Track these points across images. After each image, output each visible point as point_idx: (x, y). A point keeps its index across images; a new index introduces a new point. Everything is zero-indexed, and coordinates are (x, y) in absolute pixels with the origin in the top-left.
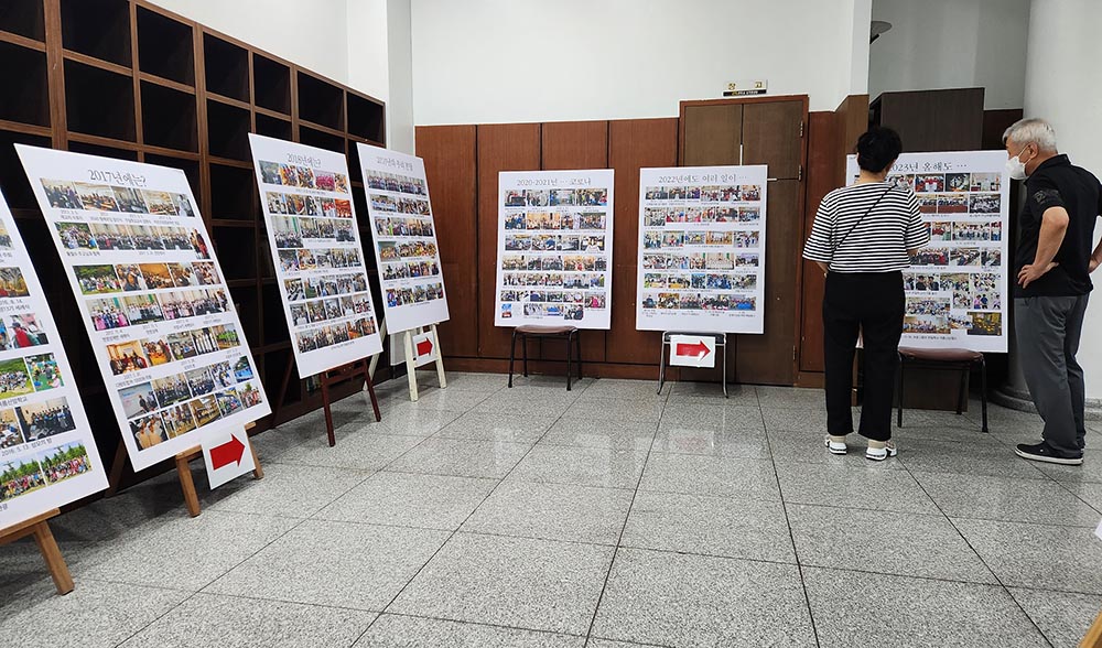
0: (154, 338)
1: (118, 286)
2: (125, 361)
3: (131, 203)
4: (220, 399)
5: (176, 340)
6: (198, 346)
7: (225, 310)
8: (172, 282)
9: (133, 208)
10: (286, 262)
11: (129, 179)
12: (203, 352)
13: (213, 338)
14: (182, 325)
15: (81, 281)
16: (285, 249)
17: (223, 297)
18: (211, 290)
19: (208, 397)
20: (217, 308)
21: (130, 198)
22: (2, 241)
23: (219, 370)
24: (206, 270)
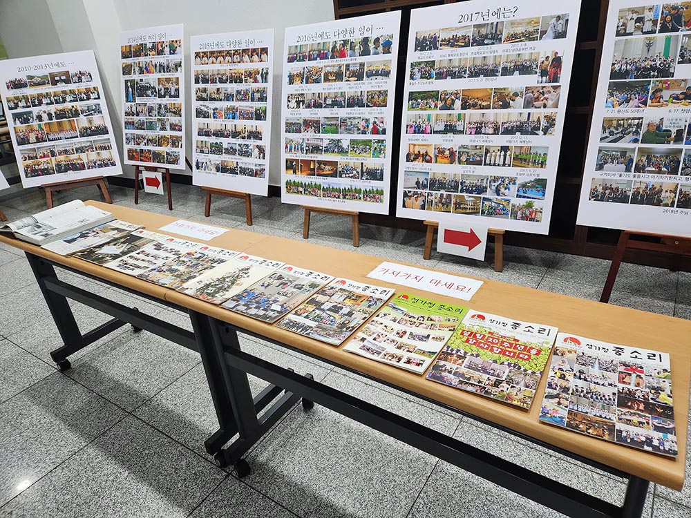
1: (436, 106)
3: (486, 37)
4: (486, 203)
5: (467, 150)
6: (488, 158)
7: (545, 134)
8: (490, 105)
9: (486, 42)
10: (620, 96)
11: (498, 14)
12: (490, 165)
13: (510, 155)
14: (480, 140)
15: (410, 102)
16: (627, 80)
17: (551, 121)
18: (538, 113)
19: (474, 197)
20: (534, 131)
21: (489, 32)
22: (387, 74)
23: (500, 182)
24: (543, 93)
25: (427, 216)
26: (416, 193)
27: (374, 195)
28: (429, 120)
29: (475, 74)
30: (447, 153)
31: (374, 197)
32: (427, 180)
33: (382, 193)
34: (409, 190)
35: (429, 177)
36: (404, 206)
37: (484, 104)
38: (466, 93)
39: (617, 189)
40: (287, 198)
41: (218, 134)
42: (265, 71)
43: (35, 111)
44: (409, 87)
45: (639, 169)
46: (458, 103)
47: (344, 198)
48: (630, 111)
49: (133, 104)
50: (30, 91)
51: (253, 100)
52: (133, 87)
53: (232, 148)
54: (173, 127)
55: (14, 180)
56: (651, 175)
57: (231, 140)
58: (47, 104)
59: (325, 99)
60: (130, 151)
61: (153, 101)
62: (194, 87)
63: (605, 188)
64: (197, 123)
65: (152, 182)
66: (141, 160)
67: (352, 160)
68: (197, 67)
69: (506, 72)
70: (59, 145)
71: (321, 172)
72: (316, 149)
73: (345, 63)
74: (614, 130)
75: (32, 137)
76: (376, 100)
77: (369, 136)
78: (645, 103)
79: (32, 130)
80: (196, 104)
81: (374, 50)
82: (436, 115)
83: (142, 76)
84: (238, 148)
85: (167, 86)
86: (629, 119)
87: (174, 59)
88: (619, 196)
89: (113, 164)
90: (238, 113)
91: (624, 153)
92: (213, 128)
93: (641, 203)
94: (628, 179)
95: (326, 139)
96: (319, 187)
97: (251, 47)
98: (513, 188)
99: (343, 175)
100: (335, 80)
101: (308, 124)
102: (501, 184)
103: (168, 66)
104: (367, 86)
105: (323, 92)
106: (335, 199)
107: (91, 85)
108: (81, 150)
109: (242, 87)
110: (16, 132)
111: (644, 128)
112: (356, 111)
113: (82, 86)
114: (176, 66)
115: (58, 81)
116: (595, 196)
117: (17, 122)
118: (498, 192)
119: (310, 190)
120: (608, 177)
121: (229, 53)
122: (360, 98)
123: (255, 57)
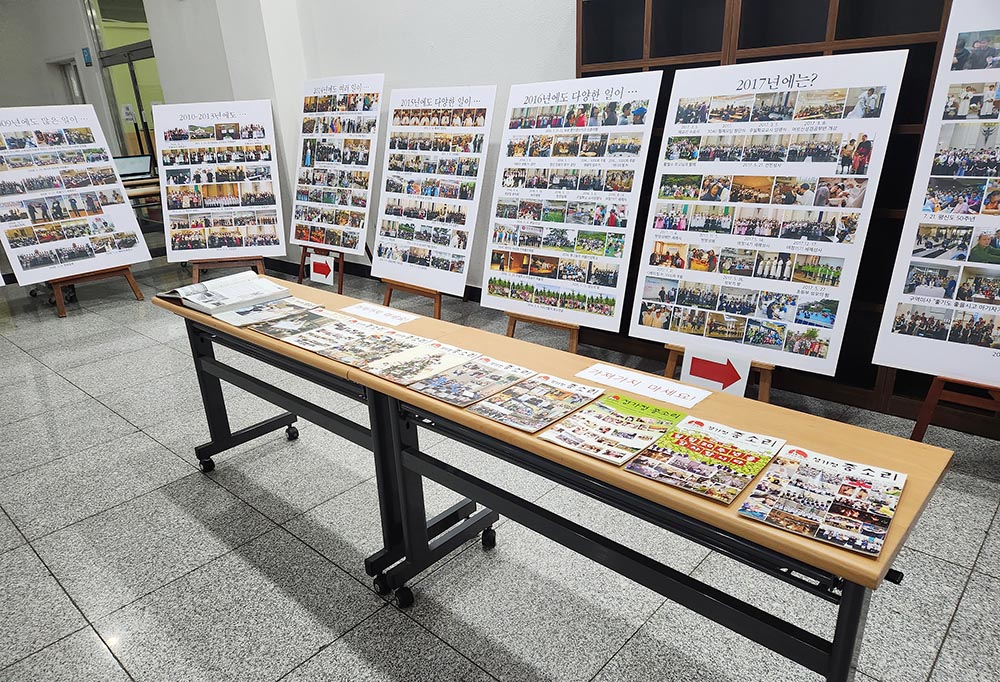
0: (706, 247)
1: (696, 195)
2: (664, 258)
3: (772, 110)
4: (752, 326)
5: (732, 255)
6: (760, 268)
7: (840, 241)
8: (769, 198)
9: (771, 116)
10: (943, 197)
11: (790, 81)
12: (762, 276)
13: (791, 266)
14: (751, 243)
15: (663, 187)
16: (955, 177)
17: (850, 225)
18: (834, 213)
19: (737, 318)
20: (825, 236)
21: (776, 104)
22: (635, 150)
23: (774, 300)
24: (843, 188)
25: (671, 338)
26: (659, 307)
27: (602, 305)
28: (685, 213)
29: (752, 156)
30: (705, 257)
31: (602, 308)
32: (675, 290)
33: (612, 303)
34: (651, 301)
35: (678, 286)
36: (641, 323)
37: (761, 196)
38: (739, 181)
39: (932, 319)
40: (488, 300)
41: (410, 214)
42: (479, 138)
43: (194, 169)
44: (663, 168)
45: (963, 295)
46: (726, 193)
47: (562, 305)
48: (955, 218)
49: (310, 169)
50: (191, 145)
51: (459, 173)
52: (312, 149)
53: (425, 232)
54: (356, 202)
55: (158, 252)
56: (978, 304)
57: (425, 222)
58: (209, 162)
59: (552, 177)
60: (299, 228)
61: (335, 167)
62: (388, 152)
63: (915, 318)
64: (387, 198)
65: (322, 269)
66: (311, 240)
67: (578, 258)
68: (394, 128)
69: (795, 156)
70: (217, 214)
71: (535, 270)
72: (533, 240)
73: (583, 133)
74: (933, 241)
75: (186, 202)
76: (617, 182)
77: (603, 228)
78: (977, 209)
79: (187, 193)
80: (388, 174)
81: (622, 119)
82: (695, 206)
83: (326, 136)
84: (433, 232)
85: (355, 149)
86: (954, 228)
87: (368, 116)
88: (933, 330)
89: (276, 242)
90: (438, 189)
91: (944, 272)
92: (404, 206)
93: (963, 341)
94: (948, 307)
95: (547, 228)
96: (530, 290)
97: (465, 106)
98: (792, 310)
99: (565, 277)
100: (567, 154)
101: (525, 207)
102: (774, 304)
103: (359, 125)
104: (608, 163)
105: (551, 168)
106: (550, 306)
107: (263, 143)
108: (240, 222)
109: (448, 156)
110: (168, 193)
111: (973, 242)
112: (590, 195)
113: (252, 144)
114: (369, 125)
115: (225, 135)
116: (901, 327)
117: (171, 180)
118: (769, 313)
119: (519, 292)
120: (922, 304)
121: (436, 113)
122: (597, 179)
123: (469, 120)
